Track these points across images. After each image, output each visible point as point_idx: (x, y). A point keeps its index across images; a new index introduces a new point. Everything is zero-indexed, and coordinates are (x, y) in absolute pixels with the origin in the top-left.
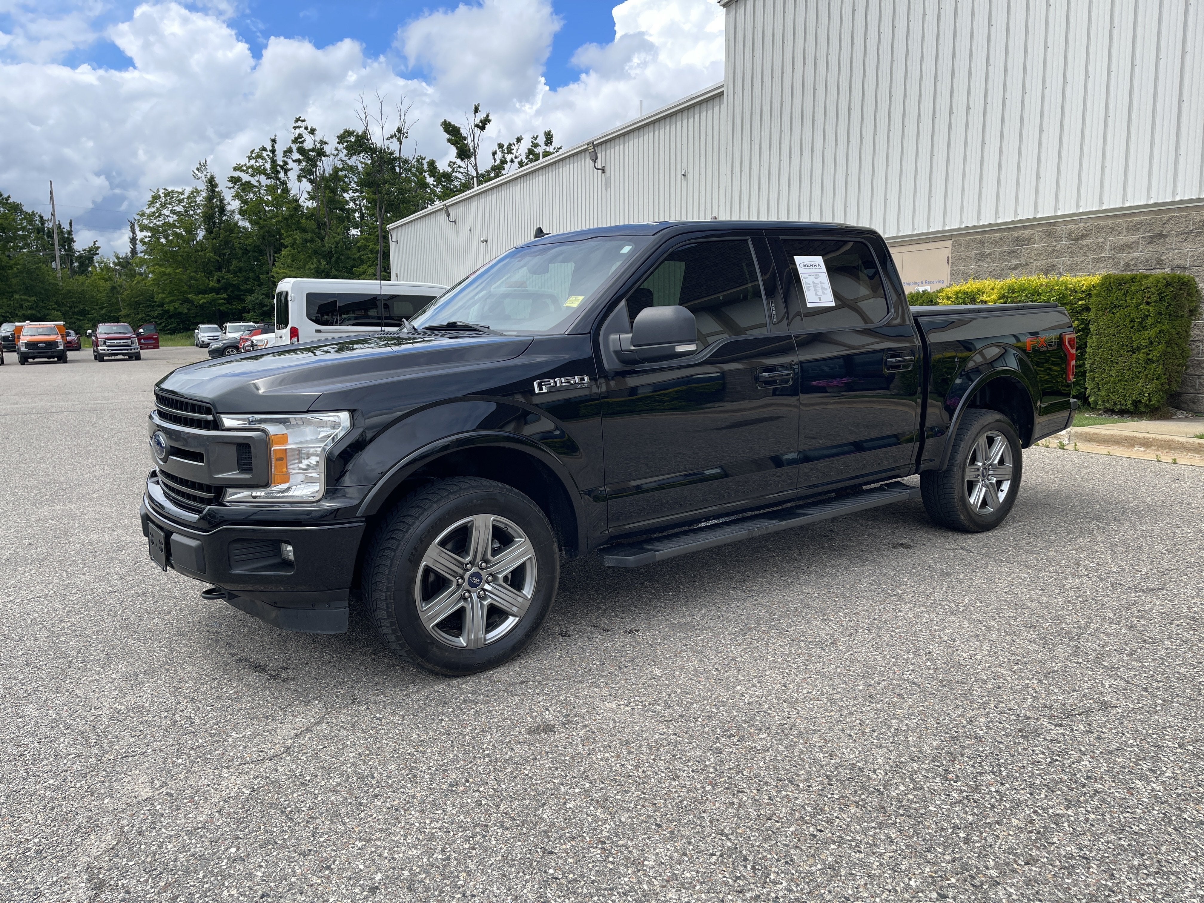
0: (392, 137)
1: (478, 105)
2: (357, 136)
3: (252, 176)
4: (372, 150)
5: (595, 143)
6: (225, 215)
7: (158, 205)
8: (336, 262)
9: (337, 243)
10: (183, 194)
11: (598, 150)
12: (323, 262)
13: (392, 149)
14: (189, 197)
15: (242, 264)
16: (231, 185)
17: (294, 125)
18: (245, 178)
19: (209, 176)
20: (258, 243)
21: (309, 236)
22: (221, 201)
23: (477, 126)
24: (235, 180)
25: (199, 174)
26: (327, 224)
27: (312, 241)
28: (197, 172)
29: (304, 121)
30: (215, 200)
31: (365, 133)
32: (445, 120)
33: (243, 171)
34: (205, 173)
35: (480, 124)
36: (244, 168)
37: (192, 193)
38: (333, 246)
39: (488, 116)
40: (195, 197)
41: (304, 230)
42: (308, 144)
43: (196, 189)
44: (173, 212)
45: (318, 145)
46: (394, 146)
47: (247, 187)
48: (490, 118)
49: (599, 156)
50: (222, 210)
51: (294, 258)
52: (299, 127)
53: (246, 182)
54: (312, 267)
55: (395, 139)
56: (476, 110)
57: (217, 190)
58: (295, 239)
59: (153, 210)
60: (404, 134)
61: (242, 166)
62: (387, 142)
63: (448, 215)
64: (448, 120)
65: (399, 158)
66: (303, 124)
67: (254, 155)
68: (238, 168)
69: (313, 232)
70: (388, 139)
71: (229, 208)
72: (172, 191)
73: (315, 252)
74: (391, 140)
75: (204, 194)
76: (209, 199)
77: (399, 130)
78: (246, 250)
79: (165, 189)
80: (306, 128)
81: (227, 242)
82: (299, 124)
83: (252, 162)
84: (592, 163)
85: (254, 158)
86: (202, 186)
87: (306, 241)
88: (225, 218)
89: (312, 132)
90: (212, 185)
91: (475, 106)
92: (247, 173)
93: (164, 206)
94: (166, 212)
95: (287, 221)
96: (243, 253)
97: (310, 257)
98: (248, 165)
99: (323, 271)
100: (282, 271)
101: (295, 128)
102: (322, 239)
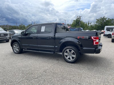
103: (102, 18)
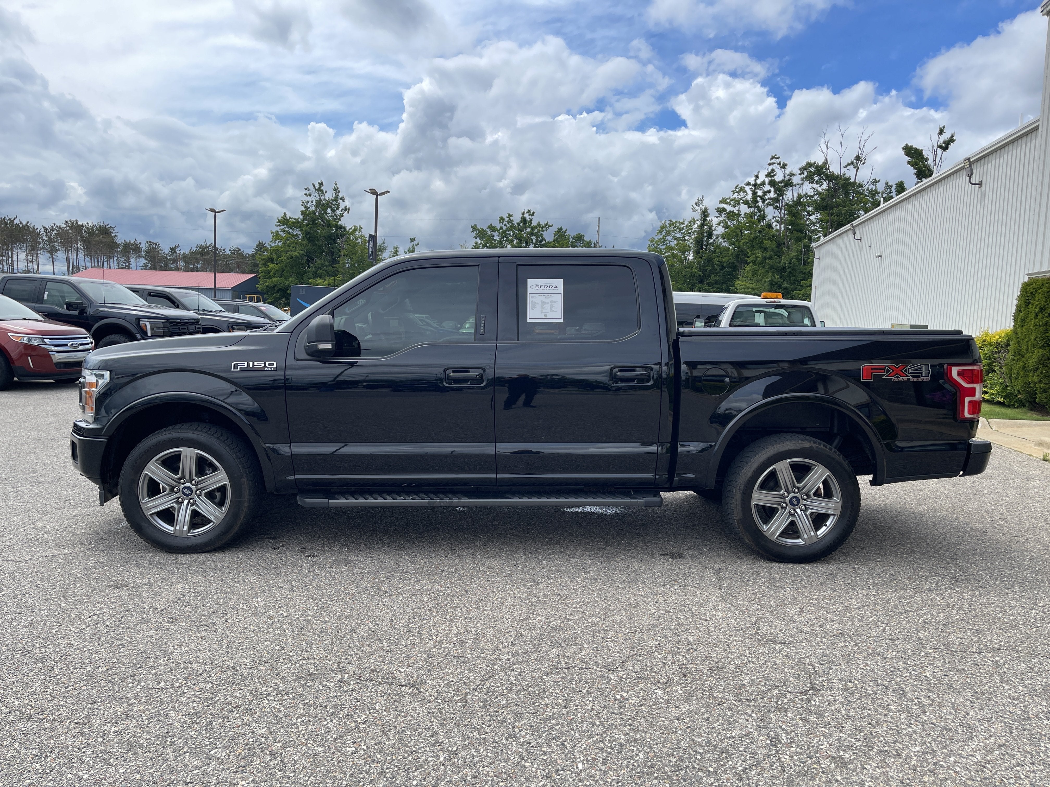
0: (849, 165)
1: (944, 127)
2: (817, 166)
3: (734, 206)
4: (831, 177)
5: (971, 160)
6: (712, 239)
7: (664, 233)
8: (789, 276)
9: (791, 260)
10: (683, 224)
11: (974, 167)
12: (777, 276)
13: (847, 175)
14: (687, 226)
15: (717, 278)
16: (717, 214)
17: (769, 162)
18: (729, 208)
19: (703, 209)
20: (733, 260)
21: (768, 254)
22: (710, 228)
23: (940, 147)
24: (721, 211)
25: (697, 208)
26: (786, 244)
27: (770, 258)
28: (695, 206)
29: (777, 158)
30: (706, 227)
31: (826, 163)
32: (907, 144)
33: (727, 203)
34: (701, 206)
35: (944, 145)
36: (728, 201)
37: (690, 223)
38: (787, 262)
39: (952, 136)
40: (691, 226)
41: (766, 250)
42: (779, 177)
43: (694, 219)
44: (674, 238)
45: (787, 177)
46: (850, 173)
47: (732, 215)
48: (954, 138)
49: (974, 171)
50: (710, 235)
51: (754, 273)
52: (773, 164)
53: (730, 212)
54: (767, 280)
55: (852, 166)
56: (941, 132)
57: (708, 219)
58: (757, 257)
59: (661, 237)
60: (861, 161)
61: (727, 199)
62: (843, 170)
63: (854, 234)
64: (910, 144)
65: (854, 183)
66: (777, 161)
67: (737, 190)
68: (723, 201)
69: (773, 250)
70: (845, 167)
71: (715, 233)
72: (676, 222)
73: (772, 267)
74: (848, 167)
75: (698, 223)
76: (701, 226)
77: (858, 158)
78: (723, 266)
79: (671, 221)
80: (779, 164)
81: (710, 260)
82: (774, 160)
83: (736, 195)
84: (968, 178)
85: (737, 192)
86: (697, 216)
87: (765, 258)
88: (711, 241)
89: (784, 166)
90: (705, 216)
91: (940, 128)
92: (730, 204)
93: (668, 233)
94: (669, 238)
95: (753, 241)
96: (720, 269)
97: (768, 272)
98: (731, 198)
99: (776, 284)
100: (744, 283)
101: (770, 164)
102: (780, 256)
103: (517, 219)
